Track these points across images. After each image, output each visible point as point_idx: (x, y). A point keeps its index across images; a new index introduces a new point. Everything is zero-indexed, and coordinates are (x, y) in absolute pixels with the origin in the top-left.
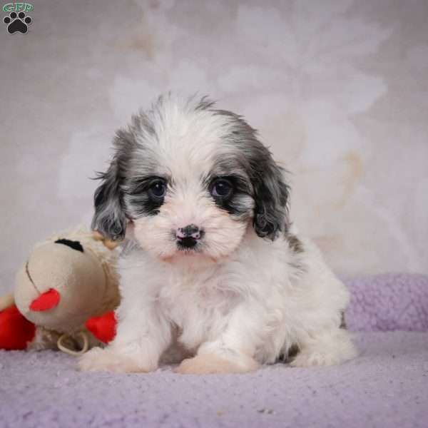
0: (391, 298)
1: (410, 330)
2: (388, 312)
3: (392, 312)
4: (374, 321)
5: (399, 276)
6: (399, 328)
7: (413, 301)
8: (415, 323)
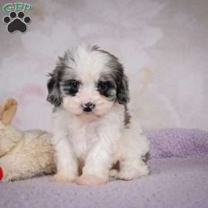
0: (168, 141)
1: (178, 156)
2: (167, 148)
3: (169, 148)
4: (160, 152)
5: (172, 129)
6: (173, 156)
7: (179, 142)
8: (180, 153)
